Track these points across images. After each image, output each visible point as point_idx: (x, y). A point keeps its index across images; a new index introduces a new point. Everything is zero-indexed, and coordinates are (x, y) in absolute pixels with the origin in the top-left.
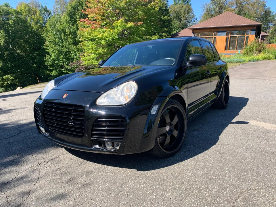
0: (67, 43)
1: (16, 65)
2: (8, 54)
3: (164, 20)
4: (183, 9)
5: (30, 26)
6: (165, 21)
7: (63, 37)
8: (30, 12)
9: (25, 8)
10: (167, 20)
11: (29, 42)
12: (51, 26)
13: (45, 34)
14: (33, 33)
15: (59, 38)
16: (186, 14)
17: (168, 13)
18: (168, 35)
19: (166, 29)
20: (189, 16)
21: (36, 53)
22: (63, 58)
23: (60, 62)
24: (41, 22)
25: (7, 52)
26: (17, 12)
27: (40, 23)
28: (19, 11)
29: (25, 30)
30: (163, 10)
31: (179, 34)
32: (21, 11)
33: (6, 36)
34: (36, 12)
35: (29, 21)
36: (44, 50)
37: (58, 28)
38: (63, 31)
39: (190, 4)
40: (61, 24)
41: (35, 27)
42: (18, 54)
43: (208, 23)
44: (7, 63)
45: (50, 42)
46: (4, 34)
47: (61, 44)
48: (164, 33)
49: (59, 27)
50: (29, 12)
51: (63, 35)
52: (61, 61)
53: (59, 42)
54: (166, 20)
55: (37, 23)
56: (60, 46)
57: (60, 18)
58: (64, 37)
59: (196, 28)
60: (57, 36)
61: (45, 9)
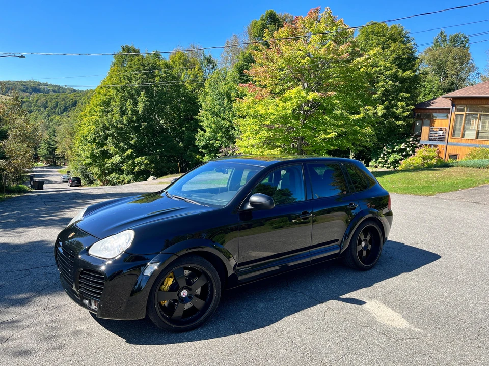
0: (231, 113)
1: (155, 143)
2: (146, 127)
3: (402, 78)
4: (452, 55)
5: (183, 85)
6: (406, 79)
7: (225, 104)
8: (186, 63)
9: (180, 59)
10: (410, 79)
11: (179, 109)
12: (211, 85)
13: (201, 98)
14: (186, 95)
15: (220, 105)
16: (458, 65)
17: (413, 65)
18: (408, 105)
19: (407, 95)
20: (463, 69)
21: (186, 127)
22: (222, 137)
23: (217, 142)
24: (200, 79)
25: (145, 123)
26: (167, 66)
27: (198, 81)
28: (171, 63)
29: (175, 91)
30: (403, 59)
31: (433, 103)
32: (174, 62)
33: (147, 101)
34: (195, 65)
35: (182, 78)
36: (197, 121)
37: (221, 90)
38: (227, 95)
39: (467, 46)
40: (225, 84)
41: (190, 88)
42: (161, 126)
43: (485, 89)
44: (143, 139)
45: (206, 110)
46: (144, 98)
47: (222, 115)
48: (401, 101)
49: (222, 88)
50: (185, 65)
51: (226, 100)
52: (218, 140)
53: (220, 110)
54: (408, 78)
55: (193, 81)
56: (220, 117)
57: (226, 73)
58: (228, 104)
59: (458, 96)
60: (218, 102)
61: (207, 60)
